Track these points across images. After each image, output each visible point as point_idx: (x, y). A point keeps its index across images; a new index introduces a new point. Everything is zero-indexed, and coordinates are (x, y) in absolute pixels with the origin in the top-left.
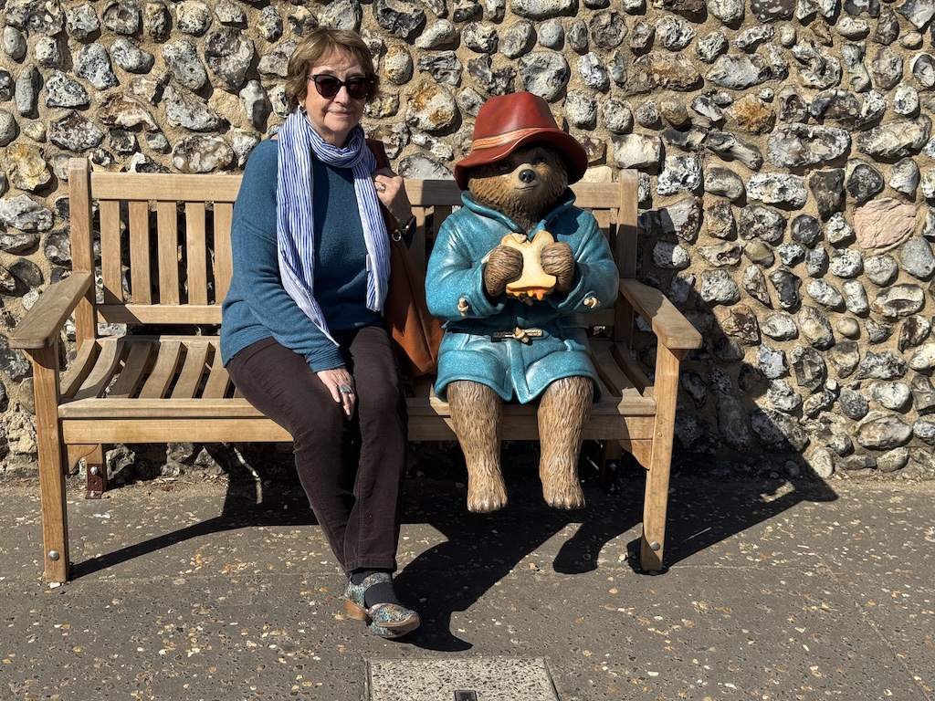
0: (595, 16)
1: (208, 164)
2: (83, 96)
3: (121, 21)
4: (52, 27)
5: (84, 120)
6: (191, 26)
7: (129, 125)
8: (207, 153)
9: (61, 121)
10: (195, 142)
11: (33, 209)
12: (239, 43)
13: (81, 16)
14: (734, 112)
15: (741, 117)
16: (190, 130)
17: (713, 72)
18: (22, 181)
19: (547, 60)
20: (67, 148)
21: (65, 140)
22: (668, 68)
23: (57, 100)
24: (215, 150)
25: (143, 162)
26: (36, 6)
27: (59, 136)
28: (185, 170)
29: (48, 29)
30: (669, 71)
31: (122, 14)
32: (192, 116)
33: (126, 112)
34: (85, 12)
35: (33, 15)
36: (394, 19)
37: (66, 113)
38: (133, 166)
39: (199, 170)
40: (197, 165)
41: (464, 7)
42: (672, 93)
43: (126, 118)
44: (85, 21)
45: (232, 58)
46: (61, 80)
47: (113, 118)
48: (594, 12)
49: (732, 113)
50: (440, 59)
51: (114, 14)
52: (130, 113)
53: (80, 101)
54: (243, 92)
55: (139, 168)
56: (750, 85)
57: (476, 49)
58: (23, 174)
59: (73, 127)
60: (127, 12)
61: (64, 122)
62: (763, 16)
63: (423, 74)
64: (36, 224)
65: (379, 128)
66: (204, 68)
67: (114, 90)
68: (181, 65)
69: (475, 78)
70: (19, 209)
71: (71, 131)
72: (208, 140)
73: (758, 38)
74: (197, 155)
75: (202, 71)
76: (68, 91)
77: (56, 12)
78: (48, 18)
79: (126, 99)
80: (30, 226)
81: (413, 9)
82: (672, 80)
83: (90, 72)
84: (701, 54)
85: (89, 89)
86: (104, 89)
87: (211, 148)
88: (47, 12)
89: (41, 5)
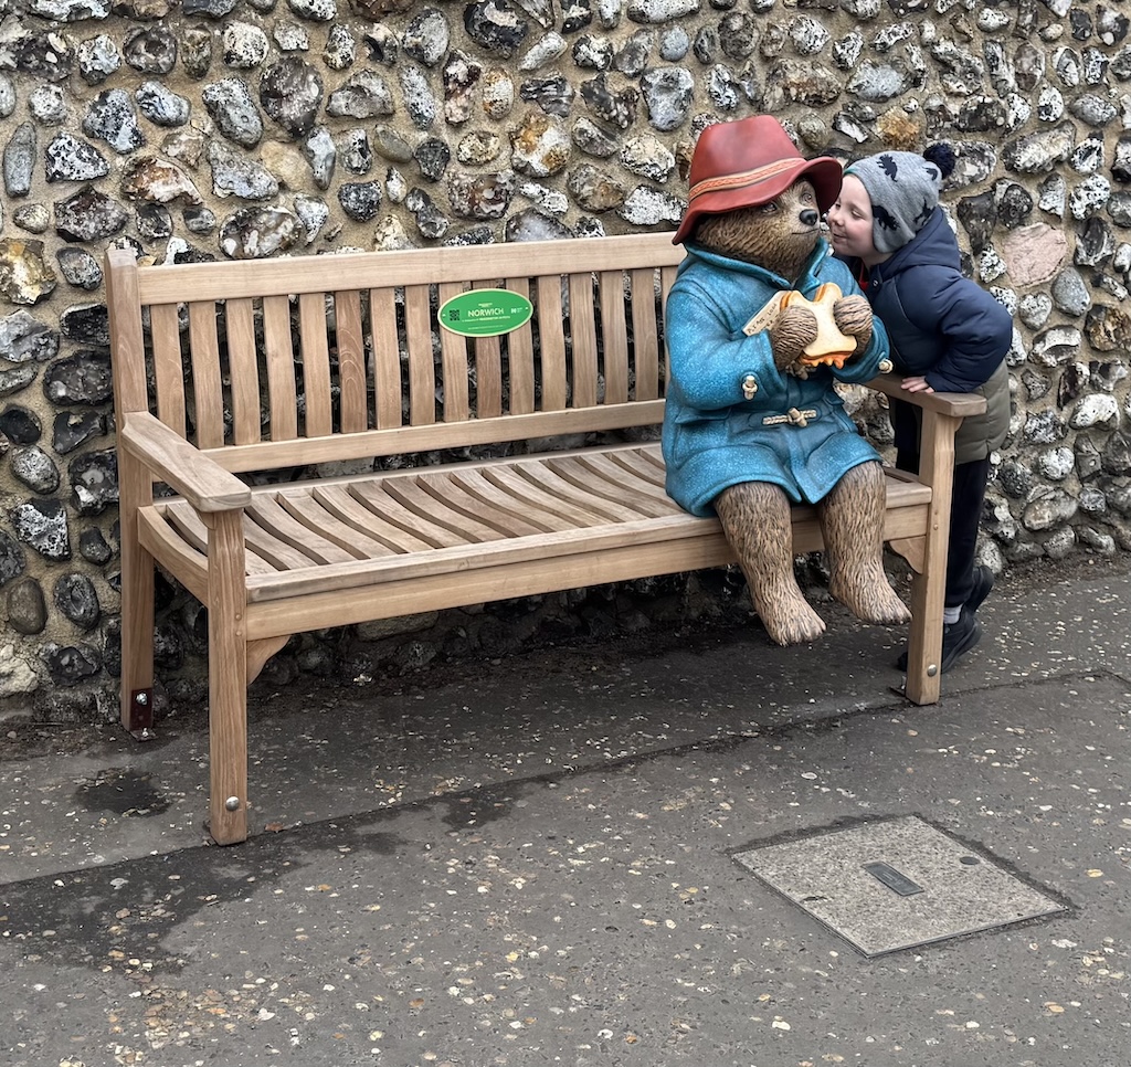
0: (724, 19)
1: (269, 244)
2: (101, 163)
3: (151, 56)
4: (56, 70)
5: (103, 198)
6: (245, 57)
7: (164, 199)
8: (268, 229)
9: (70, 201)
10: (254, 214)
11: (34, 330)
12: (304, 79)
13: (97, 51)
15: (888, 136)
16: (244, 200)
17: (855, 83)
18: (17, 292)
19: (675, 77)
20: (81, 240)
21: (76, 227)
22: (805, 80)
23: (66, 172)
24: (278, 225)
25: (184, 249)
26: (34, 40)
27: (67, 222)
28: (240, 255)
29: (50, 72)
30: (806, 84)
31: (154, 46)
32: (249, 183)
33: (161, 181)
34: (103, 45)
36: (495, 35)
37: (74, 190)
38: (171, 256)
39: (256, 254)
40: (254, 247)
41: (574, 15)
42: (810, 110)
43: (161, 190)
44: (102, 58)
45: (297, 99)
46: (70, 143)
47: (143, 192)
48: (723, 14)
49: (878, 130)
50: (551, 83)
51: (142, 46)
52: (165, 183)
54: (312, 144)
55: (179, 258)
56: (895, 95)
58: (18, 282)
59: (86, 209)
60: (159, 43)
61: (75, 203)
62: (902, 11)
63: (528, 105)
64: (34, 352)
65: (481, 178)
67: (142, 153)
68: (230, 110)
70: (16, 331)
71: (84, 215)
72: (269, 212)
73: (898, 38)
74: (255, 234)
75: (256, 119)
76: (80, 157)
77: (61, 47)
78: (51, 57)
79: (161, 164)
80: (29, 355)
81: (514, 20)
82: (811, 94)
84: (840, 61)
85: (106, 154)
86: (129, 152)
87: (272, 223)
88: (50, 48)
89: (41, 40)
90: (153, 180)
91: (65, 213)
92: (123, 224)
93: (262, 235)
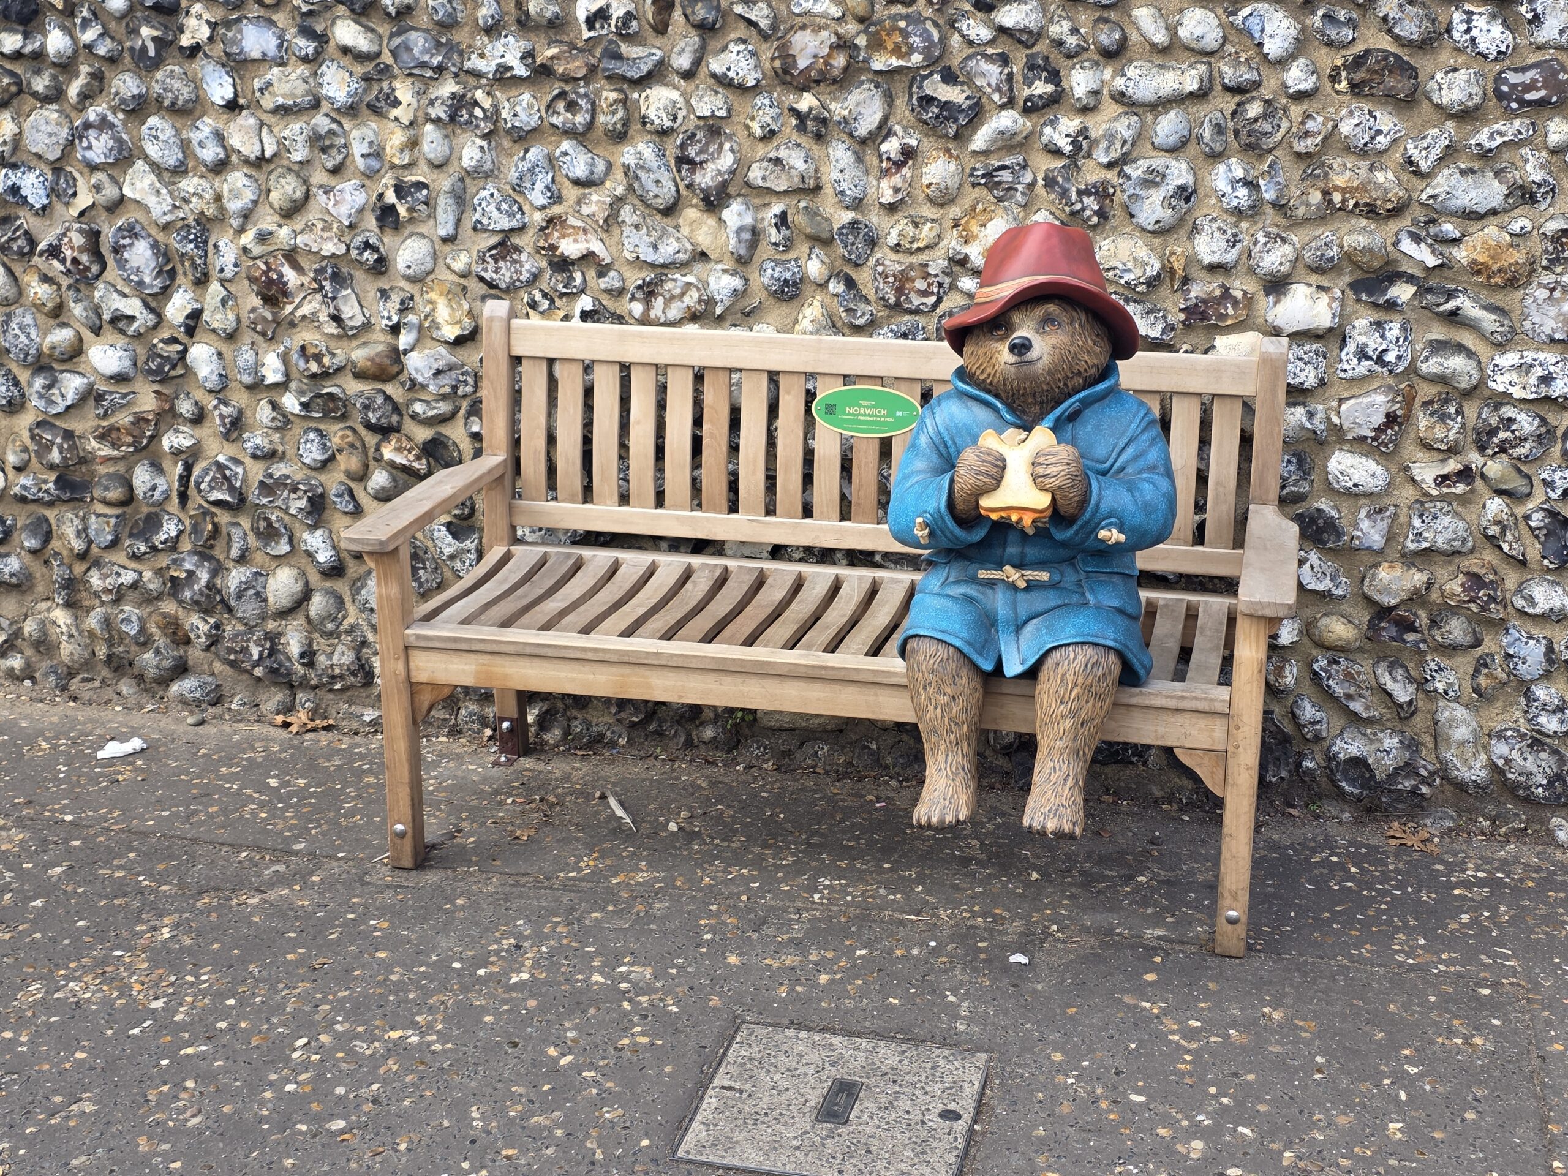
0: (1238, 105)
1: (674, 312)
2: (518, 216)
3: (569, 116)
4: (482, 124)
5: (518, 250)
6: (657, 122)
7: (573, 257)
8: (673, 297)
9: (490, 250)
10: (659, 281)
11: (451, 368)
12: (721, 146)
13: (518, 109)
14: (1464, 254)
15: (1474, 262)
16: (653, 266)
17: (1429, 191)
18: (438, 328)
19: (1162, 169)
20: (496, 287)
21: (494, 276)
22: (1355, 184)
23: (485, 221)
24: (683, 294)
25: (589, 307)
26: (464, 96)
27: (485, 270)
28: (645, 321)
29: (477, 126)
30: (1357, 189)
31: (572, 106)
32: (655, 247)
33: (571, 239)
34: (524, 104)
35: (460, 108)
36: (936, 110)
37: (494, 240)
38: (577, 314)
39: (662, 320)
40: (659, 313)
41: (1037, 92)
42: (1364, 222)
43: (570, 248)
44: (523, 116)
45: (711, 166)
46: (492, 195)
47: (553, 248)
48: (1237, 99)
49: (1461, 255)
50: (1004, 168)
51: (561, 106)
52: (576, 241)
53: (514, 224)
54: (726, 214)
55: (586, 316)
56: (1494, 212)
57: (1057, 152)
58: (440, 320)
59: (504, 258)
60: (577, 104)
61: (494, 252)
62: (1514, 105)
63: (977, 190)
64: (455, 388)
65: (911, 267)
66: (674, 180)
67: (557, 210)
68: (642, 174)
69: (1053, 196)
70: (435, 366)
71: (501, 264)
72: (675, 280)
73: (1506, 139)
74: (660, 300)
75: (671, 184)
76: (499, 209)
77: (487, 103)
78: (478, 112)
79: (572, 221)
80: (447, 390)
81: (964, 95)
82: (1362, 202)
83: (528, 185)
84: (1411, 163)
85: (526, 208)
86: (544, 207)
87: (678, 291)
88: (476, 103)
89: (469, 95)
90: (563, 236)
91: (484, 261)
92: (535, 277)
93: (668, 302)
